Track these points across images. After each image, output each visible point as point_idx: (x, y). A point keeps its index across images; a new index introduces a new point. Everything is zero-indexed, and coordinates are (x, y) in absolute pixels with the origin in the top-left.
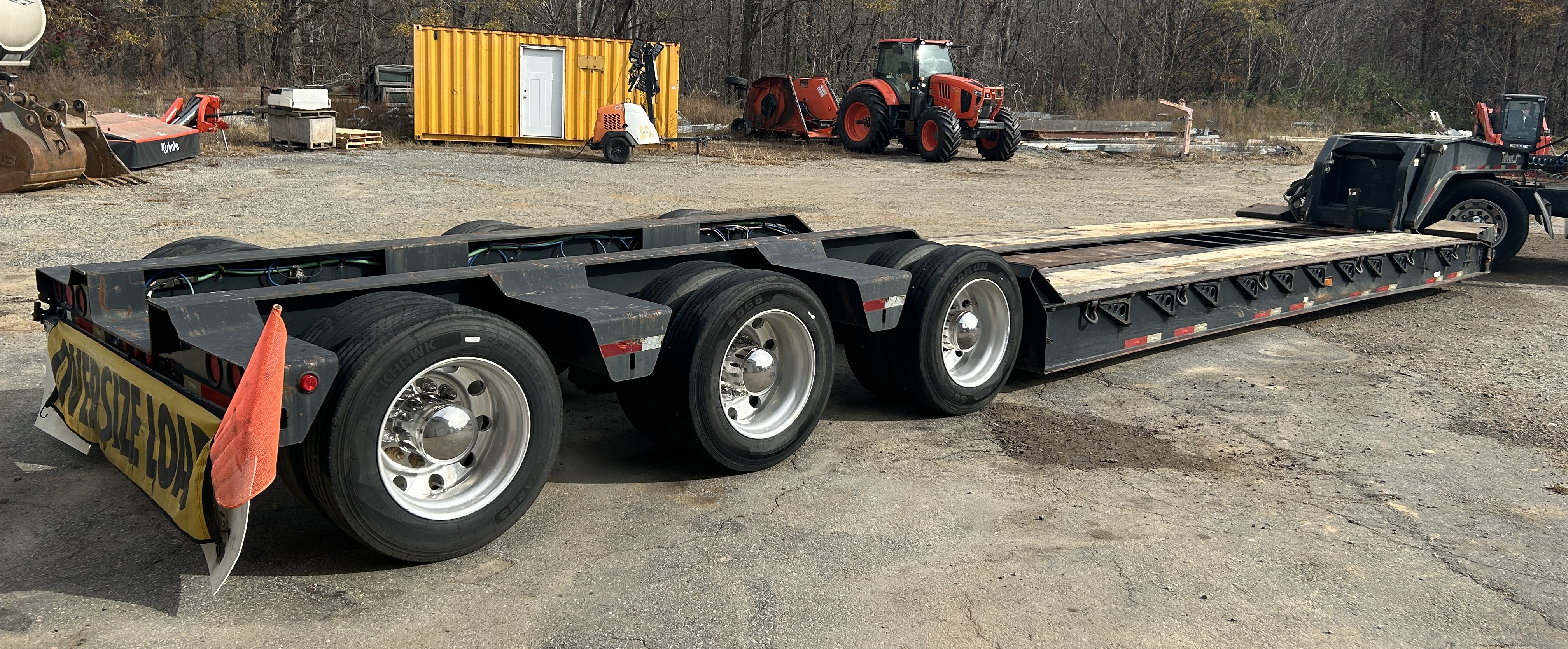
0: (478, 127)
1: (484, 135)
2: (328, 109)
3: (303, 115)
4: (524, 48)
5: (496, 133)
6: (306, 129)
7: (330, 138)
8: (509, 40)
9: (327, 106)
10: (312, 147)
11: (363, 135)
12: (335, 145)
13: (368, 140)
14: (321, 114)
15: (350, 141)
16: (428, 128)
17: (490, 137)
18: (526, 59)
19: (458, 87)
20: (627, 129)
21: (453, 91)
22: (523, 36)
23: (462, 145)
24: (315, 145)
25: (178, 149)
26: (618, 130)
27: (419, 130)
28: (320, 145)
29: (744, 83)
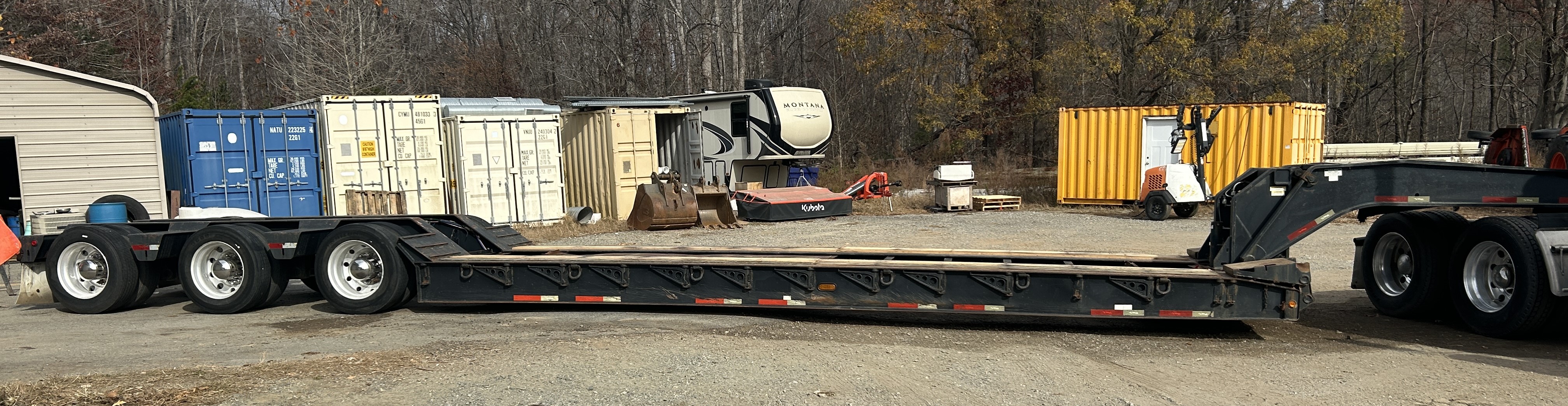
0: (1106, 192)
1: (1111, 198)
2: (973, 180)
3: (945, 185)
4: (1147, 120)
5: (1121, 197)
6: (945, 195)
7: (967, 202)
8: (1134, 113)
9: (970, 178)
10: (949, 209)
11: (1002, 200)
12: (971, 207)
13: (1004, 204)
14: (962, 184)
15: (987, 205)
16: (1067, 193)
17: (1115, 200)
18: (1148, 130)
19: (1092, 158)
20: (1167, 188)
21: (1088, 161)
22: (1146, 109)
23: (1090, 208)
24: (952, 208)
25: (823, 209)
26: (1159, 189)
27: (1061, 195)
28: (957, 208)
29: (1488, 137)
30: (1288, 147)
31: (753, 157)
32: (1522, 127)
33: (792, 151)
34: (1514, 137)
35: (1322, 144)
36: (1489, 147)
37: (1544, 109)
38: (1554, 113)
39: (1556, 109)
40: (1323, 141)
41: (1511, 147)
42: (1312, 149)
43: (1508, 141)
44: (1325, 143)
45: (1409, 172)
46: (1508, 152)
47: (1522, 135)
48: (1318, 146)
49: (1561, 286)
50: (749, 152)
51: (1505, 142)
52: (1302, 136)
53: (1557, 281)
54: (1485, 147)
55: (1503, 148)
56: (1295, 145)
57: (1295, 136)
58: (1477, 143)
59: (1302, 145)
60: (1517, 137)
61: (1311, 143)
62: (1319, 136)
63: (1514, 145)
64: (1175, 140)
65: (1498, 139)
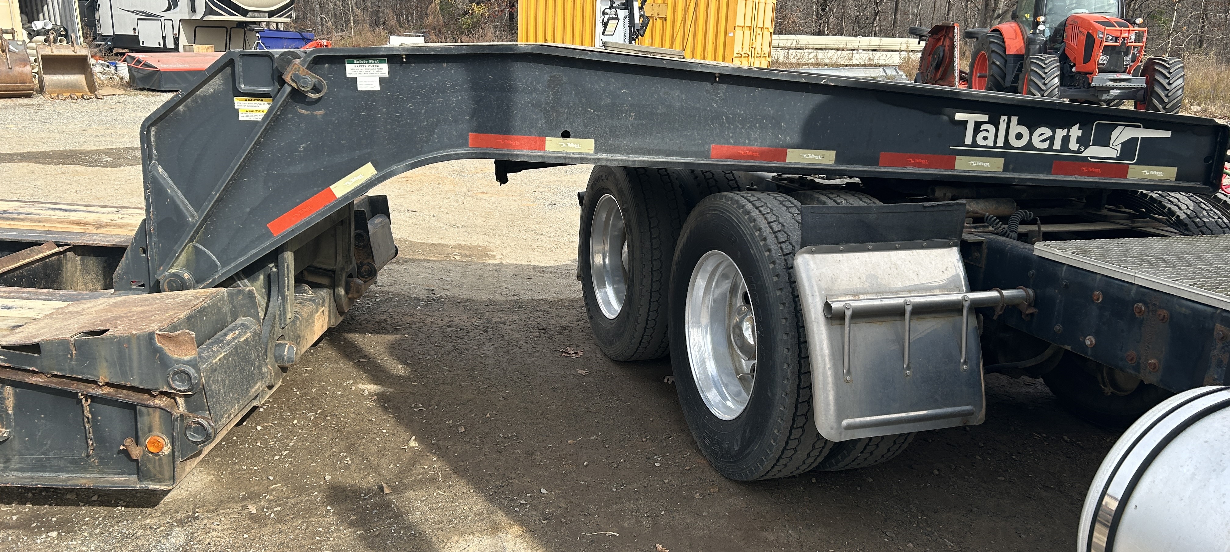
19: (550, 37)
29: (926, 33)
30: (731, 35)
31: (198, 16)
32: (955, 24)
33: (244, 13)
34: (948, 35)
35: (771, 33)
36: (926, 44)
37: (985, 14)
38: (991, 17)
39: (996, 15)
40: (772, 31)
41: (944, 44)
42: (759, 38)
43: (942, 38)
44: (774, 33)
45: (547, 77)
46: (941, 49)
47: (954, 33)
48: (767, 34)
49: (841, 414)
50: (193, 9)
51: (940, 39)
52: (748, 23)
53: (831, 397)
54: (923, 44)
55: (938, 45)
56: (739, 31)
57: (740, 22)
58: (917, 40)
59: (747, 32)
60: (950, 35)
61: (759, 31)
62: (768, 24)
63: (947, 42)
64: (606, 20)
65: (935, 36)
